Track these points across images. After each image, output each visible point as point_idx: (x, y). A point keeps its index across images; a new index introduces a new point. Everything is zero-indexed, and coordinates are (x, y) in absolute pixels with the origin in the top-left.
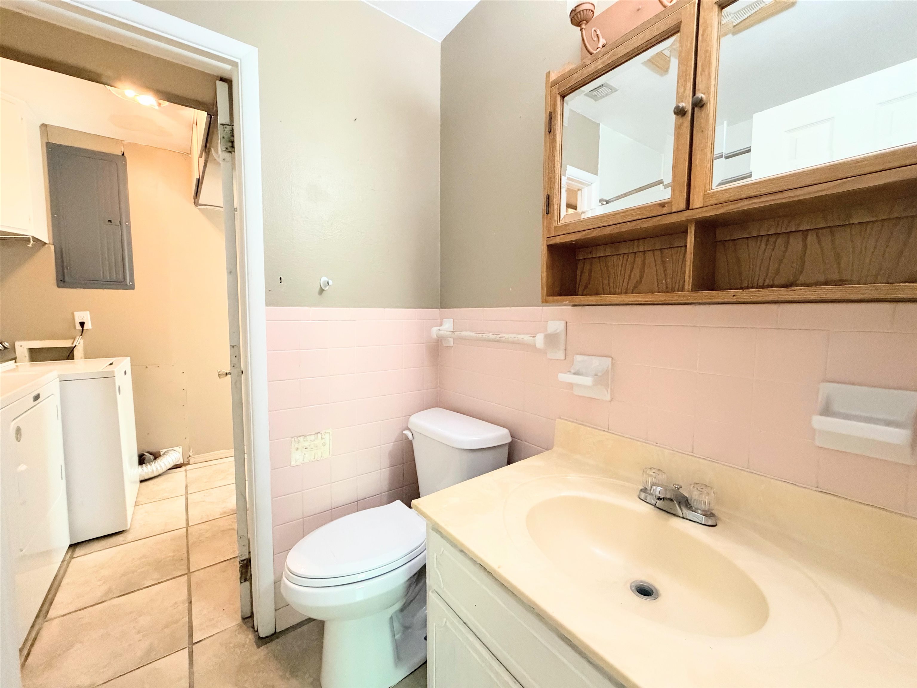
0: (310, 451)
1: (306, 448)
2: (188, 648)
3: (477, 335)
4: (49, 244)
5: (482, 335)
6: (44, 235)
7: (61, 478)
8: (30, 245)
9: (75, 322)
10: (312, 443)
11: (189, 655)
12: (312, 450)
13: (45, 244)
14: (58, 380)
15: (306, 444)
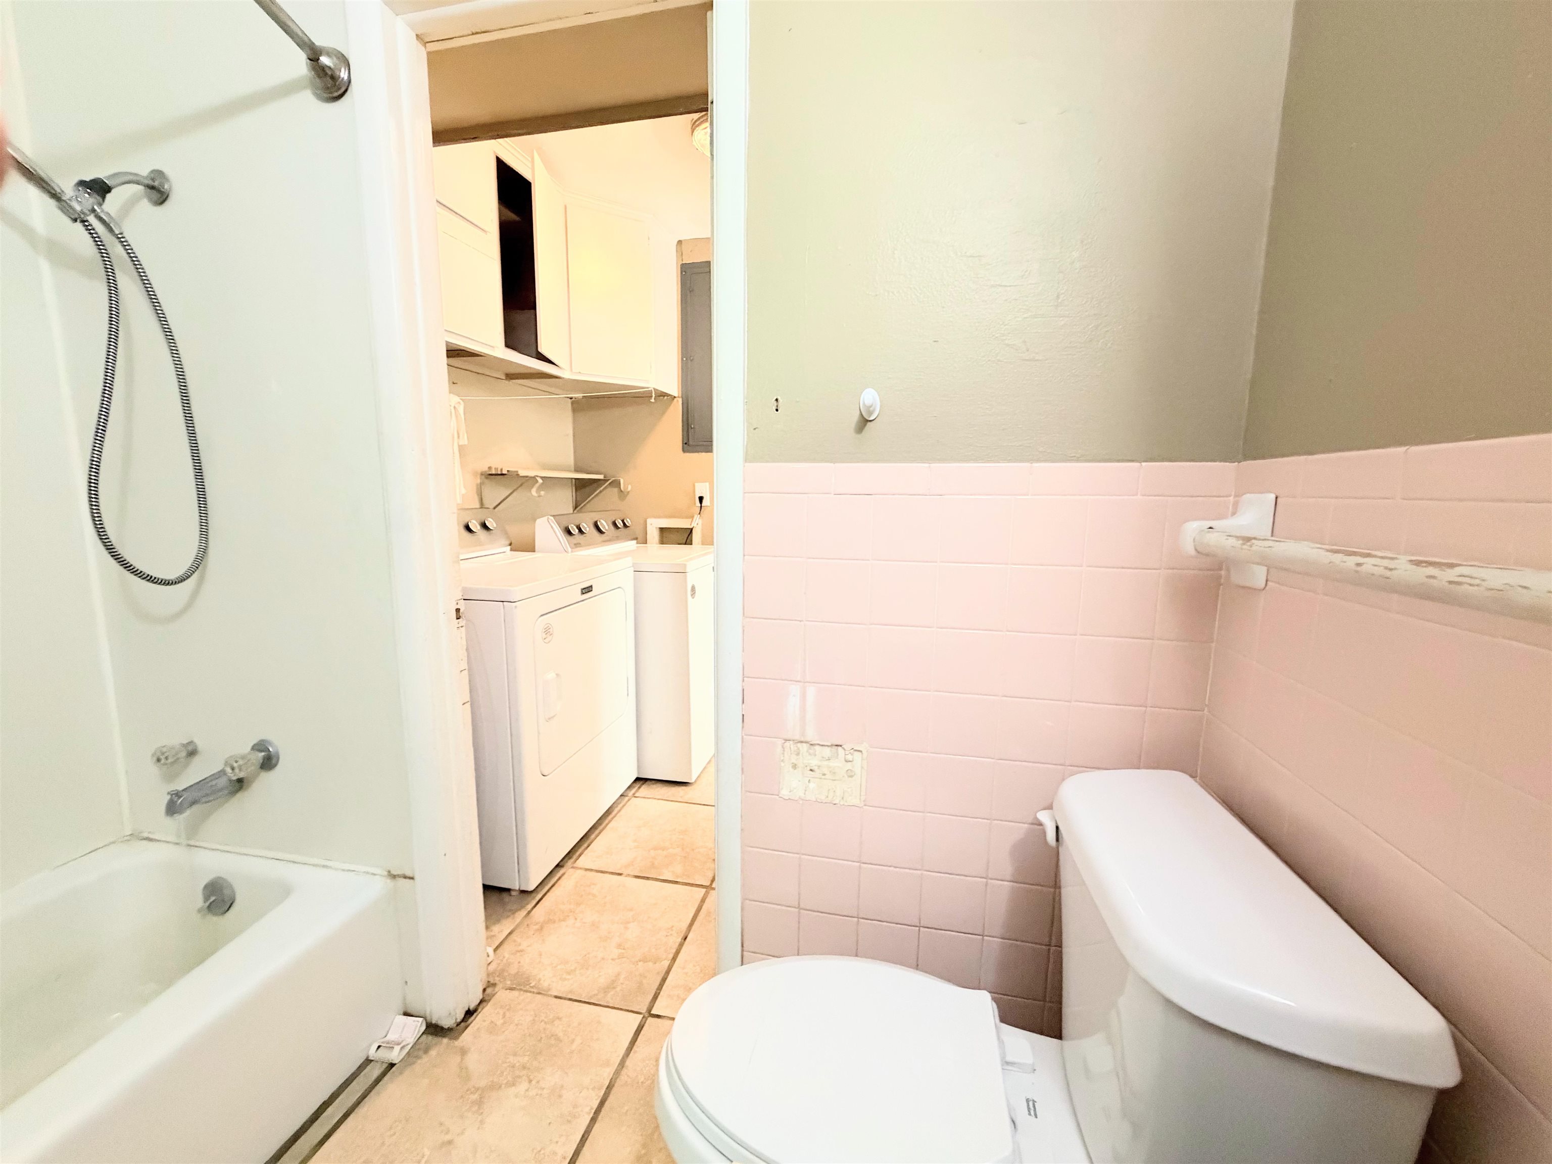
0: (821, 778)
1: (811, 770)
2: (642, 1016)
3: (1338, 558)
4: (678, 397)
5: (1360, 560)
6: (673, 387)
7: (626, 695)
8: (653, 400)
9: (695, 495)
10: (826, 763)
11: (639, 1026)
12: (823, 777)
13: (675, 397)
14: (632, 569)
15: (814, 762)
